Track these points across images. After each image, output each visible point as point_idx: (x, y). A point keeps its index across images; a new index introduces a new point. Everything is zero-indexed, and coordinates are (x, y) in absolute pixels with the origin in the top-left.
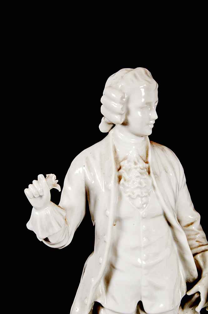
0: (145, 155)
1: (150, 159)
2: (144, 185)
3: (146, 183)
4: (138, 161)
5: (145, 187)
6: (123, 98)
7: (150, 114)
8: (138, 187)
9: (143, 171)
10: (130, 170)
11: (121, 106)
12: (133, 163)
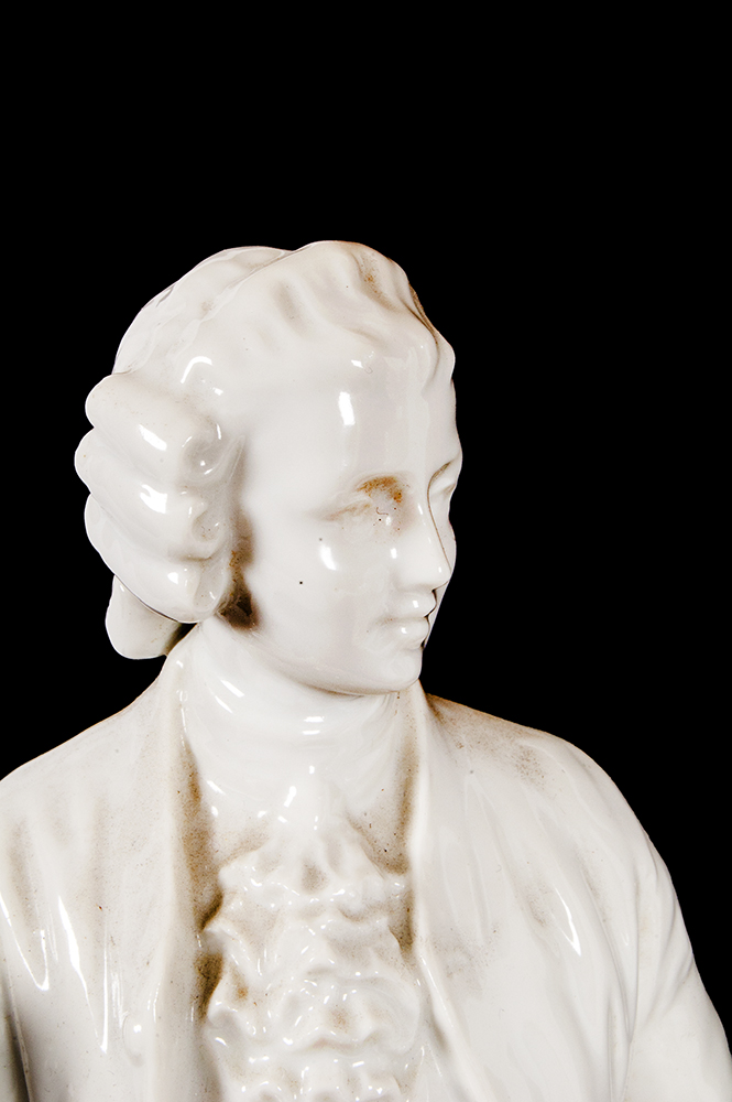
0: (391, 813)
1: (418, 843)
2: (365, 1025)
3: (376, 1012)
4: (334, 861)
5: (374, 1039)
6: (200, 452)
7: (394, 553)
8: (322, 1044)
9: (363, 929)
10: (272, 920)
11: (190, 507)
12: (297, 873)
